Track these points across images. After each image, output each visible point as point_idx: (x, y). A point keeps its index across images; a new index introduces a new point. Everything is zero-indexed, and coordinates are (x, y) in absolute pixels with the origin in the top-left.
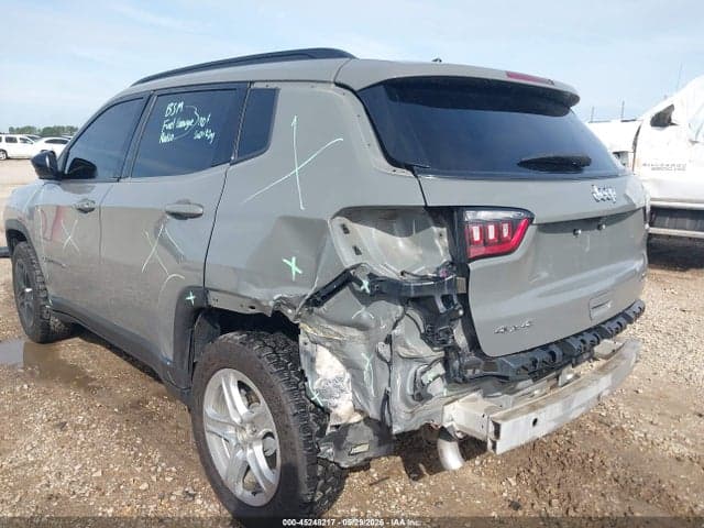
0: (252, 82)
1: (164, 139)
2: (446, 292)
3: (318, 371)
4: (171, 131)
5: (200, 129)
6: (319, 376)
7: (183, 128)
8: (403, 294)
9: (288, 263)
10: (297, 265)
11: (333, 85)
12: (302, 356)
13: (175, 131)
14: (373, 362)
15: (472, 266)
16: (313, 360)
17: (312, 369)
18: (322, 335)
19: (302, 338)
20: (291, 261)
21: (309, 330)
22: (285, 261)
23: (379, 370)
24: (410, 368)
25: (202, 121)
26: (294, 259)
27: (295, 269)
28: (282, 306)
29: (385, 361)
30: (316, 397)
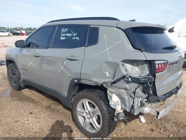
0: (90, 25)
1: (62, 38)
2: (150, 81)
3: (112, 100)
4: (64, 37)
5: (74, 37)
6: (113, 101)
7: (68, 36)
8: (140, 82)
9: (106, 73)
10: (108, 73)
11: (116, 28)
12: (108, 96)
13: (65, 36)
14: (129, 98)
15: (157, 74)
16: (111, 97)
17: (111, 99)
18: (114, 91)
19: (108, 92)
20: (107, 72)
21: (110, 90)
22: (105, 72)
23: (130, 100)
24: (139, 100)
25: (75, 35)
26: (108, 72)
27: (108, 74)
28: (103, 84)
29: (132, 98)
30: (112, 106)
